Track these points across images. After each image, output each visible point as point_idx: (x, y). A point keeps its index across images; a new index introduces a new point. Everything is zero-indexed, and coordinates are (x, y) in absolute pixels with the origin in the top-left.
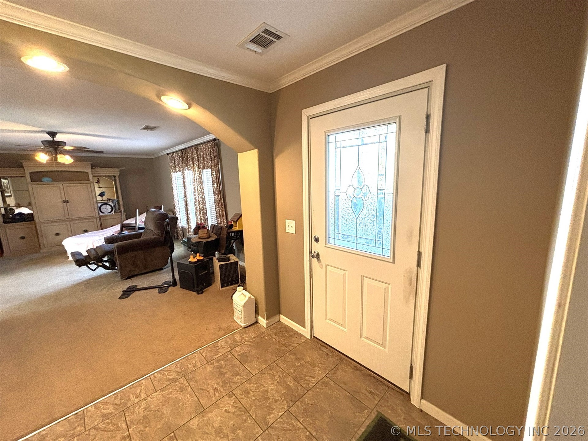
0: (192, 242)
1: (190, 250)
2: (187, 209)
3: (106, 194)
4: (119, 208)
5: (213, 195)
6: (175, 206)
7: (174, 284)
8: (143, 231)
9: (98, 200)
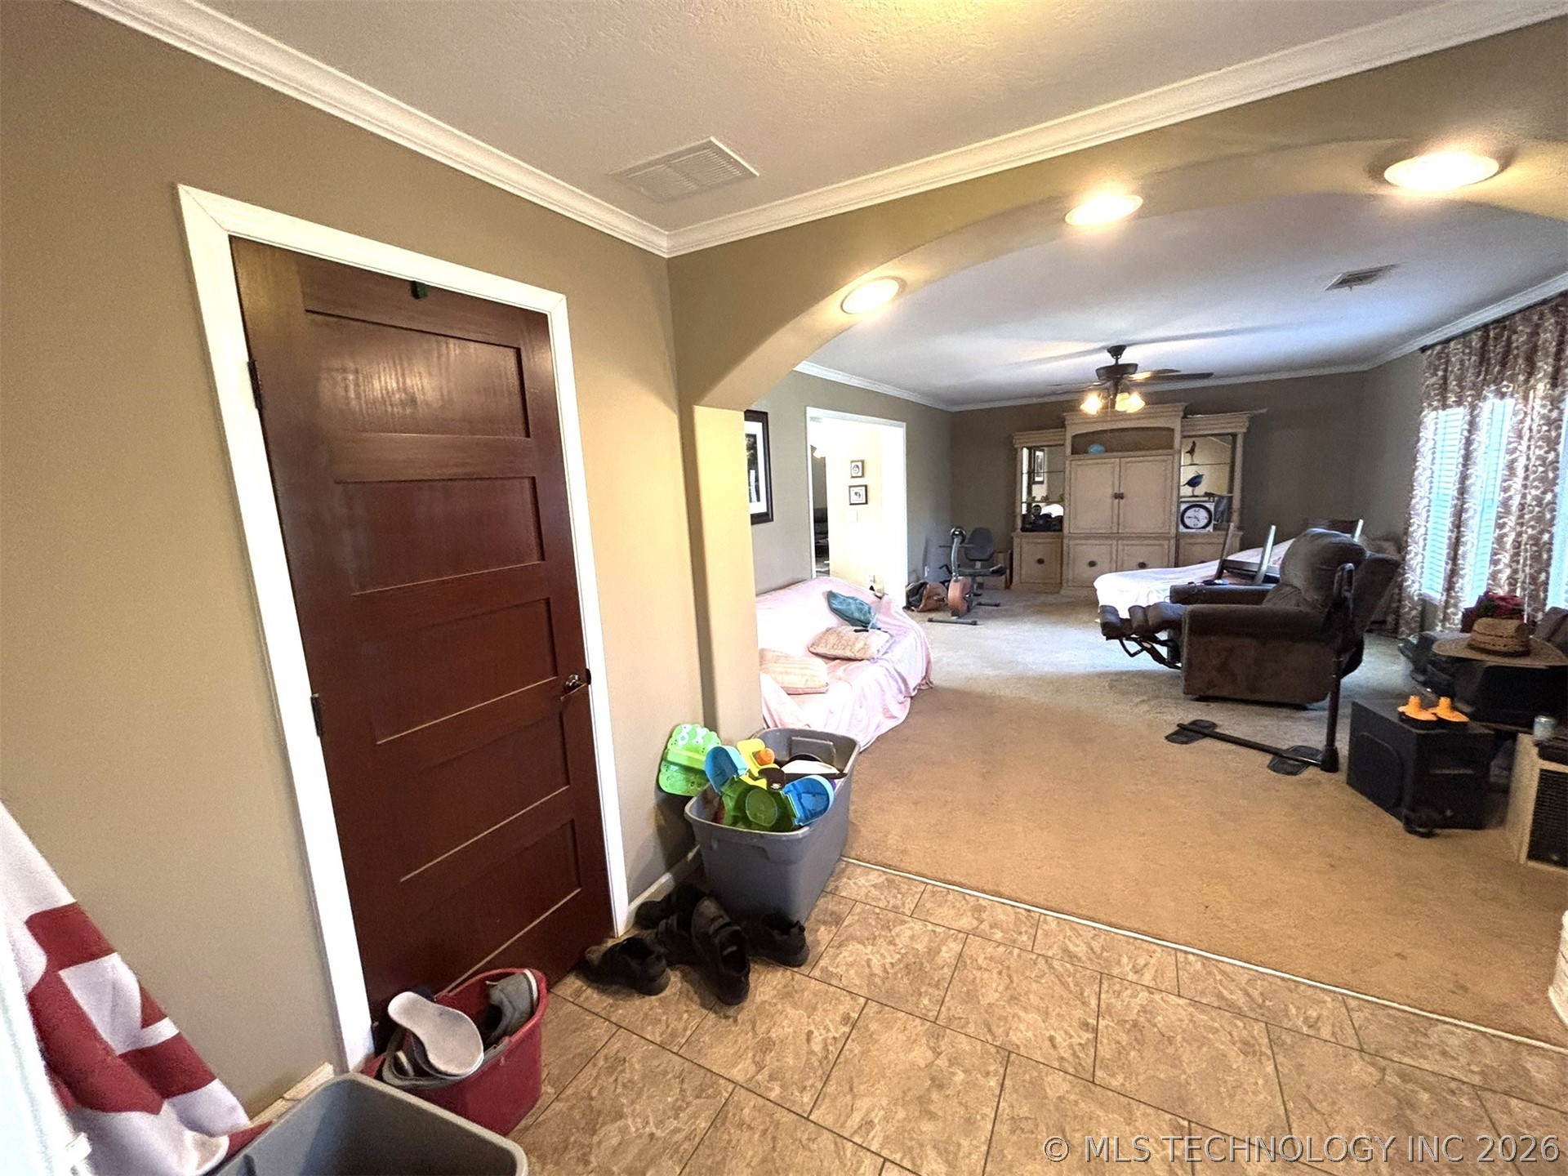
2: (1457, 538)
3: (1205, 481)
4: (1227, 520)
7: (1329, 762)
8: (1271, 586)
9: (1182, 494)
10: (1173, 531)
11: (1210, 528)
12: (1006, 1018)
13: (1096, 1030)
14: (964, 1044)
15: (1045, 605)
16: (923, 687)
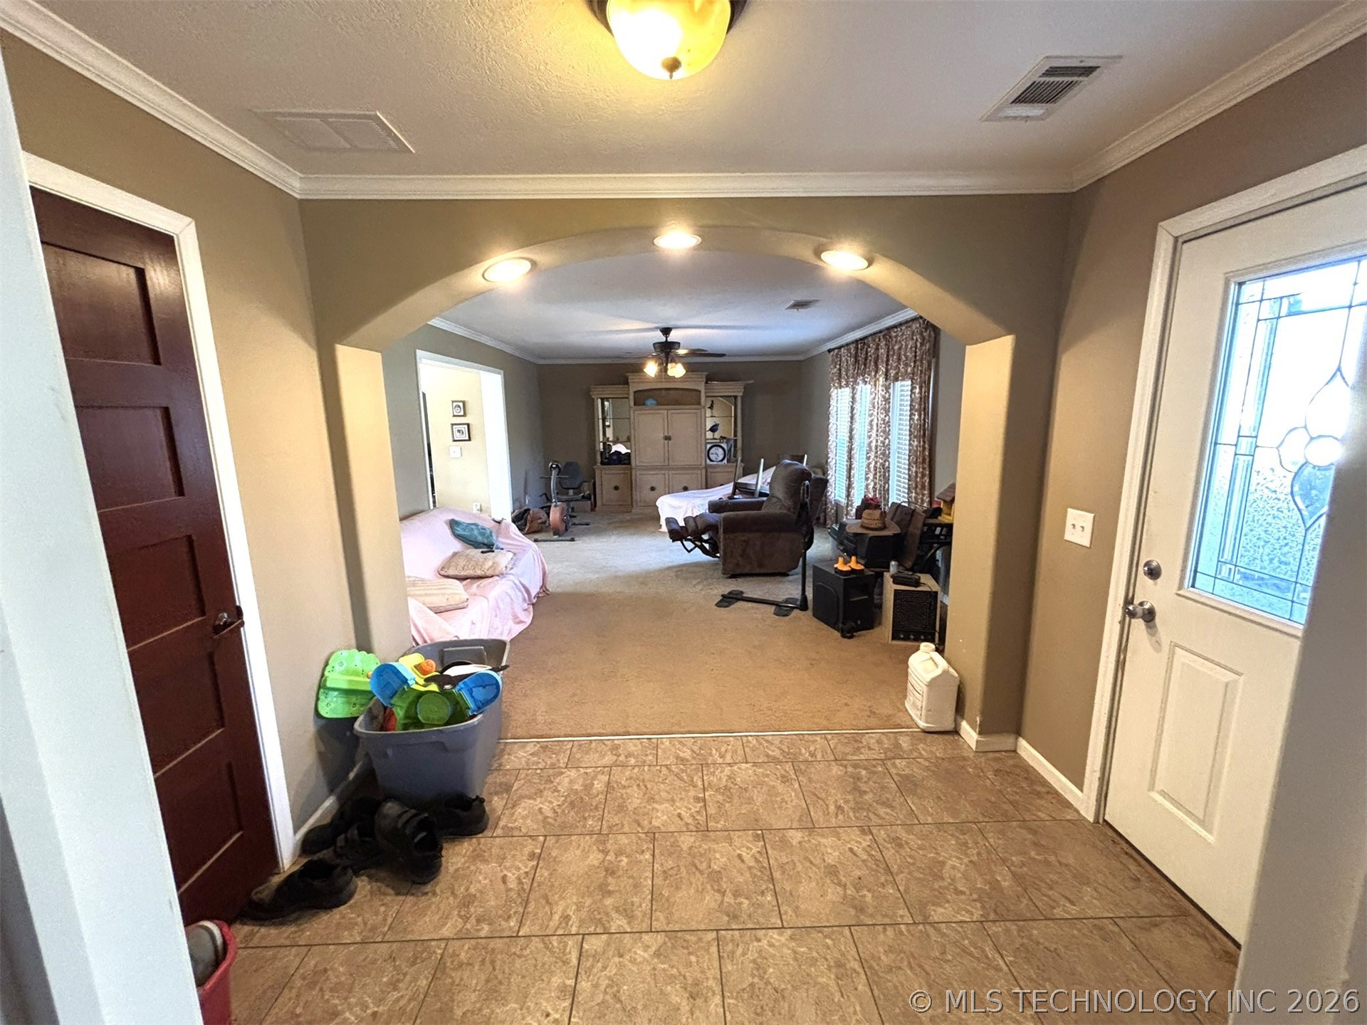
0: (847, 533)
1: (842, 548)
2: (850, 466)
3: (720, 428)
4: (735, 456)
5: (908, 438)
6: (828, 458)
7: (803, 606)
8: (765, 499)
9: (708, 437)
10: (704, 464)
11: (725, 461)
12: (648, 814)
13: (704, 800)
14: (624, 840)
15: (622, 522)
16: (540, 595)
